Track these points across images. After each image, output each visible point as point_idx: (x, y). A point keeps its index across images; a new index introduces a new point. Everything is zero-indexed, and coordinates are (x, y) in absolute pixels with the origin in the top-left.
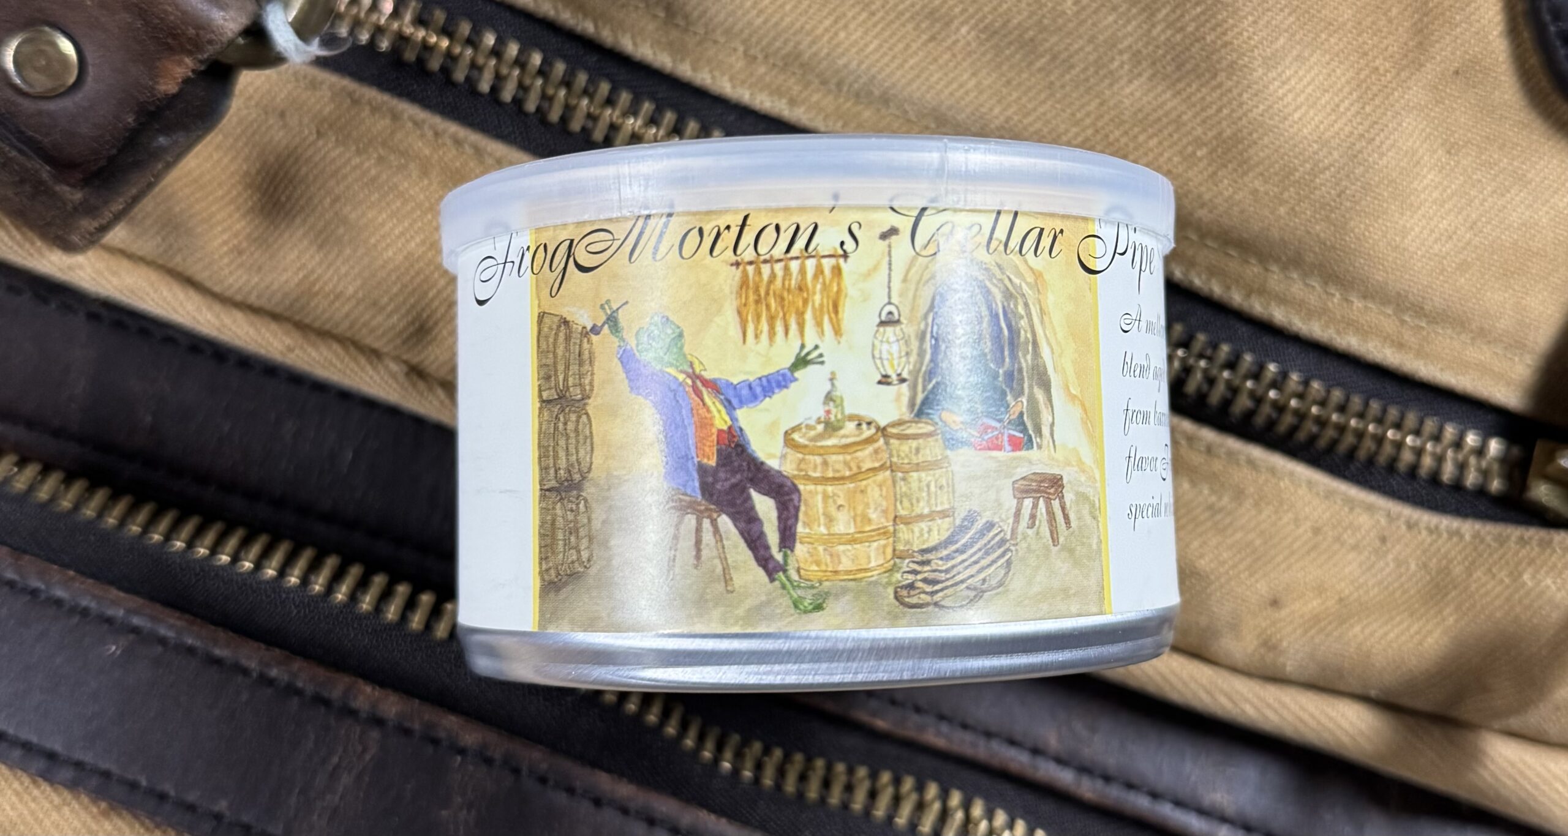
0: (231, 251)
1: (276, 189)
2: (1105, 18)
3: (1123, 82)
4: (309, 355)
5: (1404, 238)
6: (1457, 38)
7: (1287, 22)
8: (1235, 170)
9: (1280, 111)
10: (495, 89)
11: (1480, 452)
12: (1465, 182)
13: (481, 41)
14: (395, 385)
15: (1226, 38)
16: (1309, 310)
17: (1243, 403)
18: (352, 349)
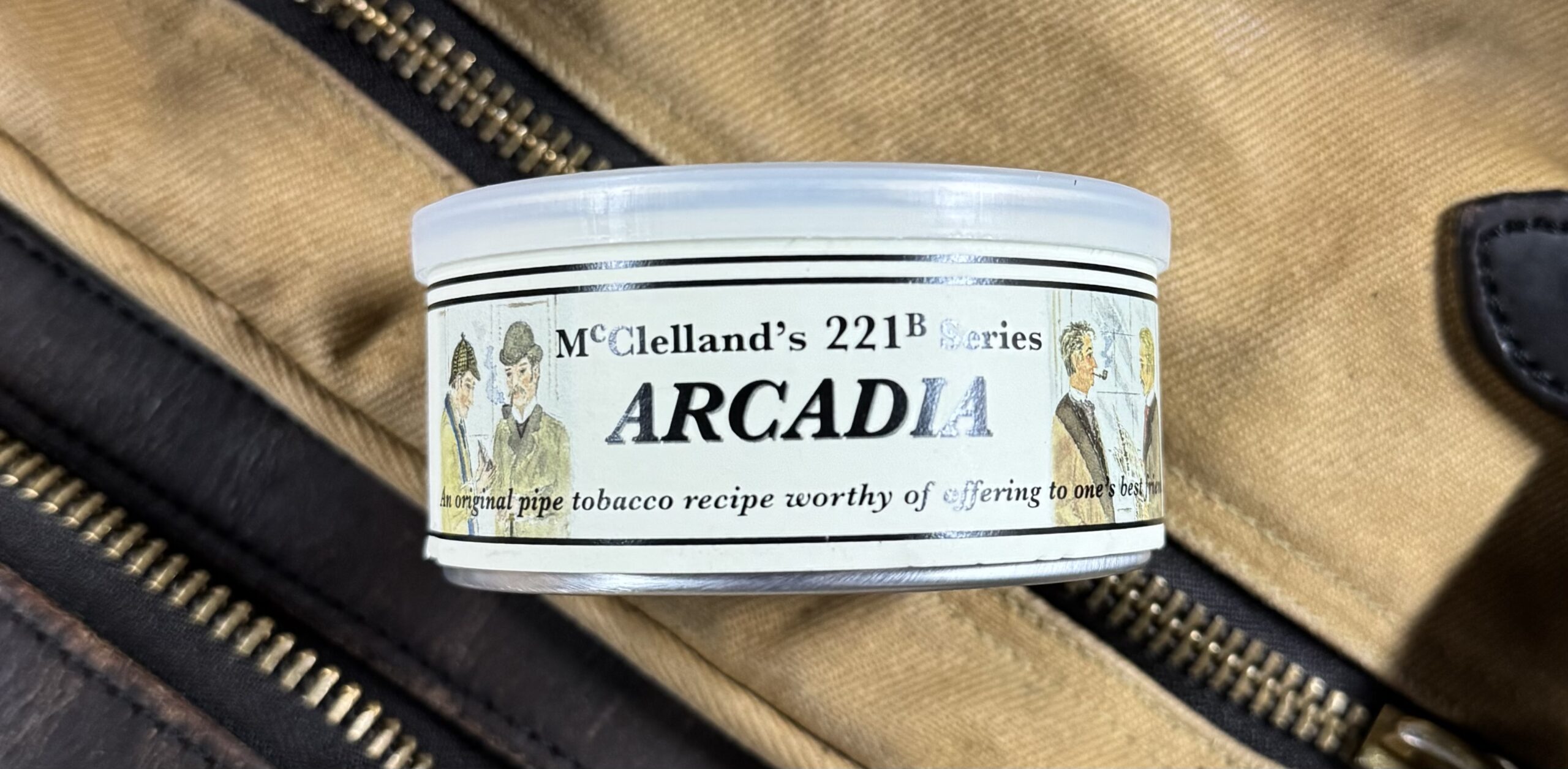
4: (144, 280)
6: (1380, 259)
10: (416, 78)
11: (1322, 701)
12: (1361, 411)
13: (418, 29)
14: (221, 334)
18: (189, 283)
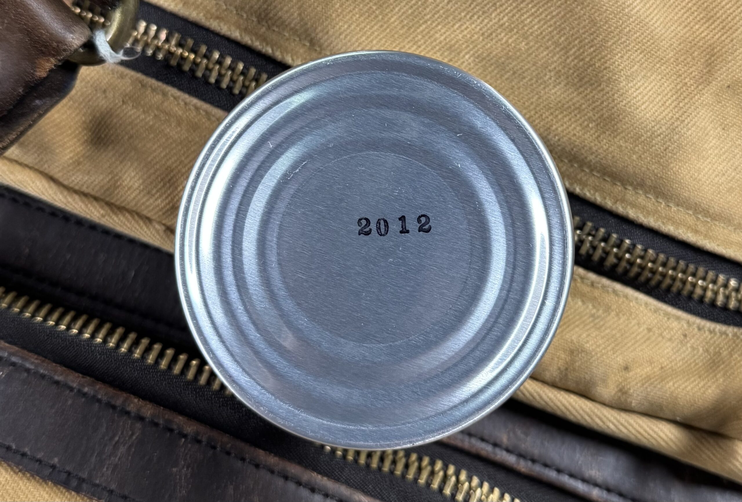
0: (74, 162)
1: (100, 130)
2: (542, 53)
3: (551, 87)
4: (113, 219)
5: (699, 174)
6: (729, 68)
7: (639, 58)
8: (610, 135)
9: (634, 104)
10: (218, 81)
11: (737, 290)
13: (211, 56)
14: (158, 237)
15: (607, 65)
16: (648, 211)
17: (611, 260)
18: (136, 217)
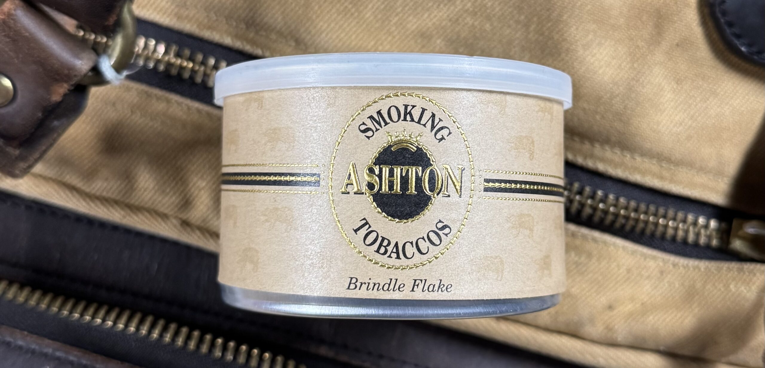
1: (112, 141)
2: (506, 31)
4: (134, 220)
5: (658, 126)
6: (676, 28)
7: (592, 28)
9: (592, 70)
11: (706, 227)
12: (686, 97)
13: (208, 63)
14: (175, 231)
15: (564, 37)
16: (615, 164)
17: (587, 211)
18: (154, 215)
